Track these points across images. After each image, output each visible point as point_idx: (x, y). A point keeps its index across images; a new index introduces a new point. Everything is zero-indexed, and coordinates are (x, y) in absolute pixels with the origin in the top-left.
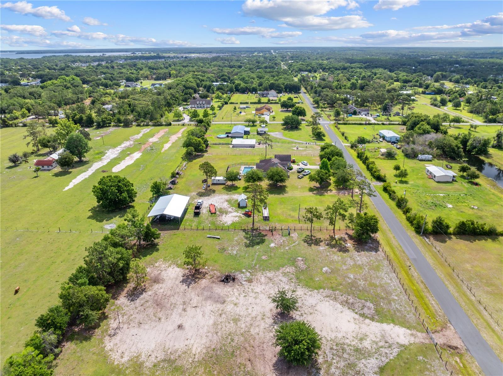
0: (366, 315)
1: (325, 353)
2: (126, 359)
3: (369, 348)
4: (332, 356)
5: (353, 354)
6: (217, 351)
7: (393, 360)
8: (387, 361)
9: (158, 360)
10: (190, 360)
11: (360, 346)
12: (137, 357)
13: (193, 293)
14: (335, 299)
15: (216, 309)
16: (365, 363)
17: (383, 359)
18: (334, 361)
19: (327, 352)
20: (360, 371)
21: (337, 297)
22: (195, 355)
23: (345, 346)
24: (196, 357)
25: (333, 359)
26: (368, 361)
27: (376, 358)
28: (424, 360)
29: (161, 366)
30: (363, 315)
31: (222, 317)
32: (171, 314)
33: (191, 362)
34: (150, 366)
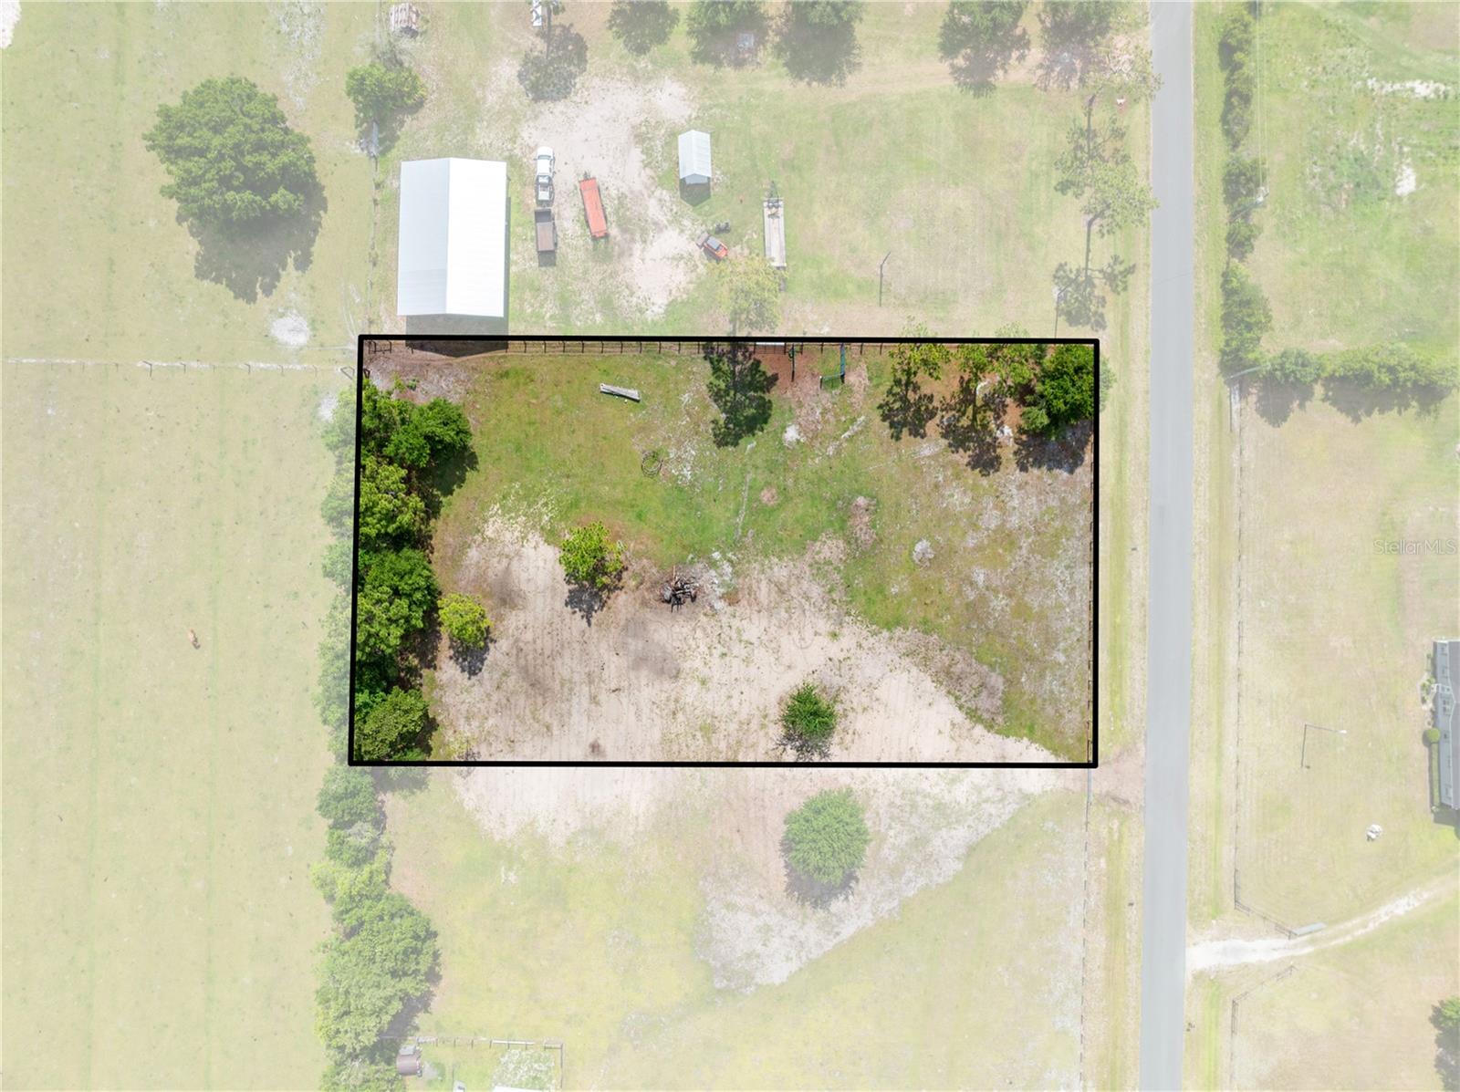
0: (979, 713)
1: (878, 814)
2: (511, 829)
3: (963, 802)
4: (889, 820)
5: (929, 816)
6: (676, 808)
7: (998, 830)
8: (987, 831)
9: (573, 830)
10: (631, 829)
11: (947, 798)
12: (531, 824)
13: (604, 645)
14: (925, 663)
15: (664, 696)
16: (945, 837)
17: (981, 828)
18: (892, 833)
19: (881, 811)
20: (931, 855)
21: (931, 653)
22: (637, 818)
23: (919, 798)
24: (641, 822)
25: (890, 827)
26: (953, 832)
27: (969, 827)
28: (1054, 830)
29: (580, 844)
30: (973, 715)
31: (679, 720)
32: (570, 714)
33: (632, 833)
34: (562, 845)
